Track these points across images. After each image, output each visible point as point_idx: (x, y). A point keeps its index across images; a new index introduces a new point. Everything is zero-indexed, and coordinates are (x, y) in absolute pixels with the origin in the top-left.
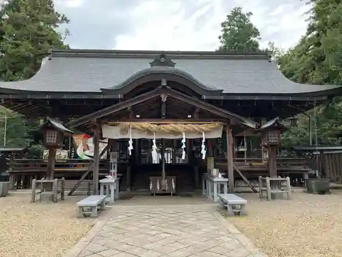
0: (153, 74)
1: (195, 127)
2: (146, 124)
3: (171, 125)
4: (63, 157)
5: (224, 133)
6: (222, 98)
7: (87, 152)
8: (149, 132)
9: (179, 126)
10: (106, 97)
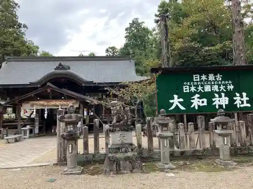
0: (56, 74)
1: (65, 103)
2: (42, 102)
3: (54, 103)
4: (12, 117)
5: (79, 106)
6: (92, 85)
7: (26, 114)
8: (43, 105)
9: (58, 103)
10: (32, 86)
